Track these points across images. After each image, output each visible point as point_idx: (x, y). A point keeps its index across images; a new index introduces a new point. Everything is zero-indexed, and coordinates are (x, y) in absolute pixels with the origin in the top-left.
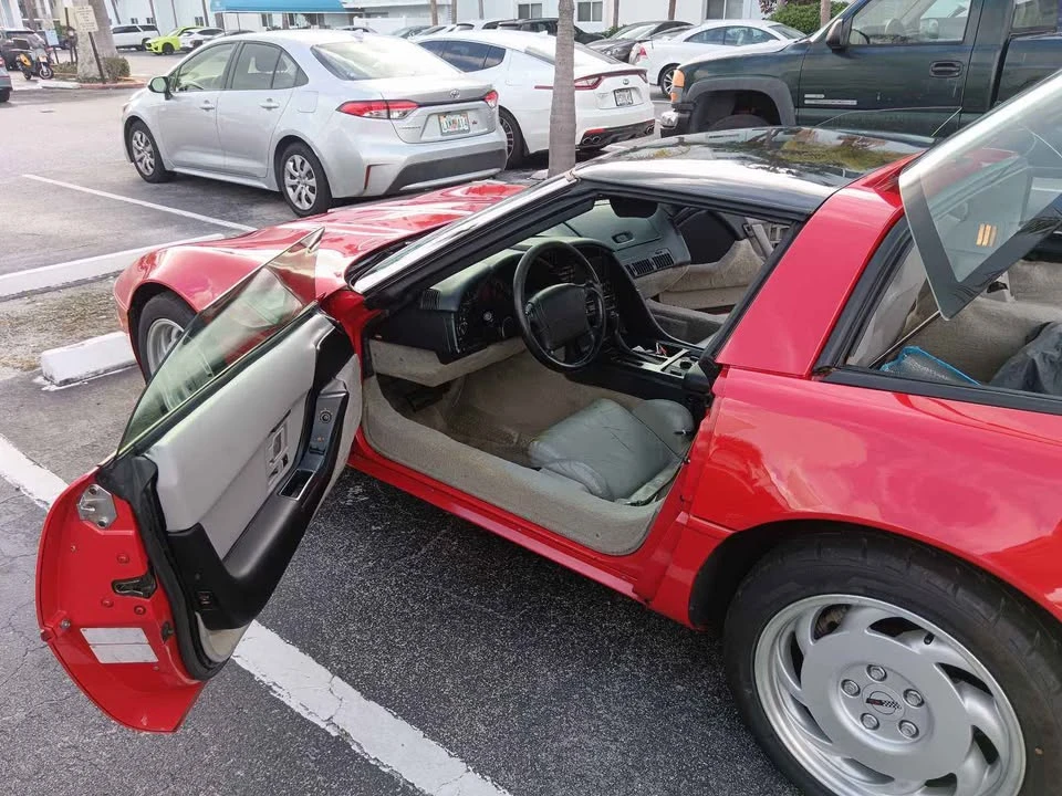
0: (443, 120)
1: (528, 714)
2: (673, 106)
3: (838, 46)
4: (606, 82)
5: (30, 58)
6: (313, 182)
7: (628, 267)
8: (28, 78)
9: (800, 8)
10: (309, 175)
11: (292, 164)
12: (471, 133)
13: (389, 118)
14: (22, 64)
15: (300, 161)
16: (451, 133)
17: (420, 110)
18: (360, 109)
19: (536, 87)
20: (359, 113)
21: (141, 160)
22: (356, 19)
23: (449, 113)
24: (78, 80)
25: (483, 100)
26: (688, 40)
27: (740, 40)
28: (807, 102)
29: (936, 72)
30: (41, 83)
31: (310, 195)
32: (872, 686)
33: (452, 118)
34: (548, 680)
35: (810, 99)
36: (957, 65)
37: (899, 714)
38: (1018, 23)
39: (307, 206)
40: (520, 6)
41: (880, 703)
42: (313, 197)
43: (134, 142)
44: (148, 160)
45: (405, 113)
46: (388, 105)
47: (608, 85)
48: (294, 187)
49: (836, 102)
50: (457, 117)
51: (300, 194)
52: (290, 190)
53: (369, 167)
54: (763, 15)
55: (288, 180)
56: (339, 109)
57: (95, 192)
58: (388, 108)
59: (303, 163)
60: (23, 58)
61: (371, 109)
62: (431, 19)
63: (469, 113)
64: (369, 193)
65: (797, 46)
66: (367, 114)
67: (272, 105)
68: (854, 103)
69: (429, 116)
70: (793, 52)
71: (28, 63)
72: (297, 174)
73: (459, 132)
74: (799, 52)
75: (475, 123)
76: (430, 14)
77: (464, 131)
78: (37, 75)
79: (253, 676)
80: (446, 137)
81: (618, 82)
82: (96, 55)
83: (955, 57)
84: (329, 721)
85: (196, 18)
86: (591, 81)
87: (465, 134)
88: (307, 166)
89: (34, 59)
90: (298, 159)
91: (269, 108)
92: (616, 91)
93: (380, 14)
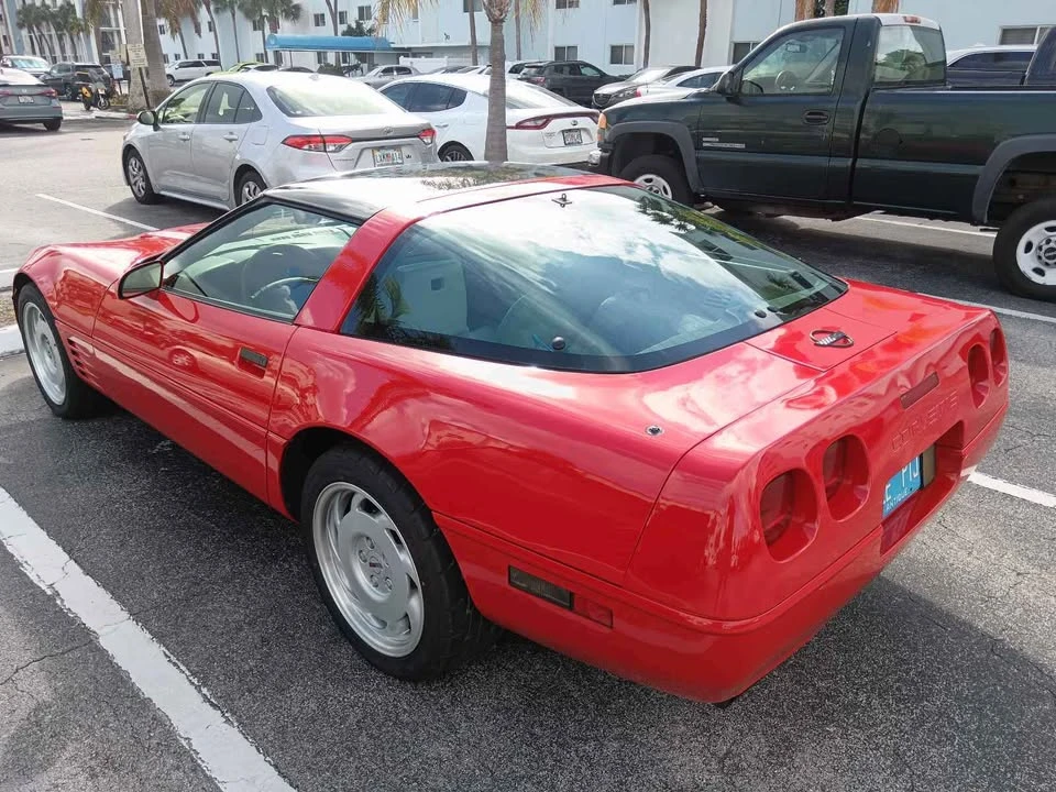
0: (377, 153)
1: (195, 590)
2: (599, 145)
3: (726, 94)
4: (555, 122)
5: (90, 90)
8: (88, 109)
11: (247, 190)
13: (325, 151)
14: (84, 96)
15: (253, 187)
17: (353, 144)
18: (300, 142)
20: (299, 146)
21: (135, 184)
22: (402, 58)
23: (383, 148)
24: (128, 111)
25: (418, 136)
28: (705, 145)
29: (808, 119)
30: (96, 113)
33: (386, 152)
35: (708, 142)
36: (826, 113)
38: (878, 77)
40: (557, 48)
43: (130, 167)
44: (141, 184)
45: (339, 147)
46: (324, 140)
47: (556, 126)
49: (728, 145)
50: (391, 152)
56: (283, 142)
57: (89, 210)
58: (324, 142)
59: (255, 188)
60: (84, 90)
61: (309, 142)
62: (471, 60)
63: (403, 149)
66: (306, 147)
67: (234, 137)
68: (743, 146)
69: (362, 150)
71: (88, 95)
73: (394, 164)
74: (699, 100)
75: (409, 157)
76: (471, 54)
77: (398, 164)
78: (95, 106)
79: (13, 556)
81: (567, 123)
82: (145, 89)
83: (823, 106)
84: (51, 586)
85: (257, 55)
86: (540, 122)
89: (93, 91)
90: (252, 185)
91: (231, 140)
92: (563, 131)
93: (423, 54)
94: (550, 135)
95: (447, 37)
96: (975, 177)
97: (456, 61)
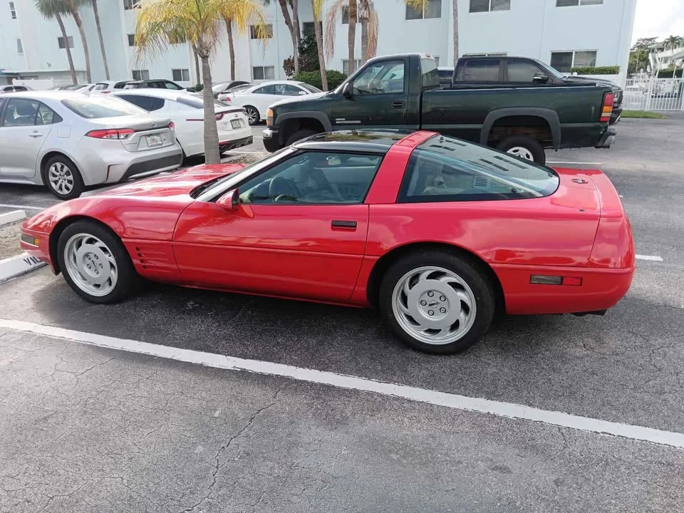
0: (149, 139)
2: (269, 127)
3: (348, 95)
4: (226, 116)
6: (71, 178)
7: (302, 190)
9: (309, 73)
10: (68, 174)
11: (54, 168)
12: (164, 145)
13: (118, 139)
16: (151, 146)
17: (136, 133)
18: (100, 134)
19: (187, 120)
20: (100, 137)
23: (151, 135)
25: (168, 127)
26: (253, 92)
27: (283, 92)
28: (337, 122)
29: (394, 107)
31: (69, 185)
32: (429, 300)
33: (153, 137)
34: (313, 342)
35: (339, 121)
36: (403, 103)
37: (439, 306)
38: (425, 84)
39: (66, 192)
41: (433, 304)
42: (71, 187)
45: (127, 136)
46: (118, 132)
48: (56, 182)
49: (351, 122)
50: (155, 137)
51: (61, 185)
52: (53, 184)
53: (109, 166)
54: (287, 77)
55: (51, 178)
56: (86, 135)
58: (118, 133)
59: (62, 167)
61: (107, 134)
62: (72, 80)
63: (162, 135)
64: (109, 181)
65: (327, 96)
66: (105, 137)
67: (38, 134)
68: (360, 122)
69: (141, 137)
70: (327, 99)
72: (58, 174)
73: (158, 145)
74: (330, 99)
75: (164, 140)
76: (71, 77)
77: (160, 144)
80: (152, 148)
81: (232, 116)
83: (401, 100)
84: (234, 367)
86: (220, 115)
87: (160, 146)
88: (66, 168)
90: (59, 165)
91: (35, 137)
92: (231, 121)
93: (32, 77)
94: (226, 123)
95: (49, 65)
96: (479, 130)
97: (60, 82)
